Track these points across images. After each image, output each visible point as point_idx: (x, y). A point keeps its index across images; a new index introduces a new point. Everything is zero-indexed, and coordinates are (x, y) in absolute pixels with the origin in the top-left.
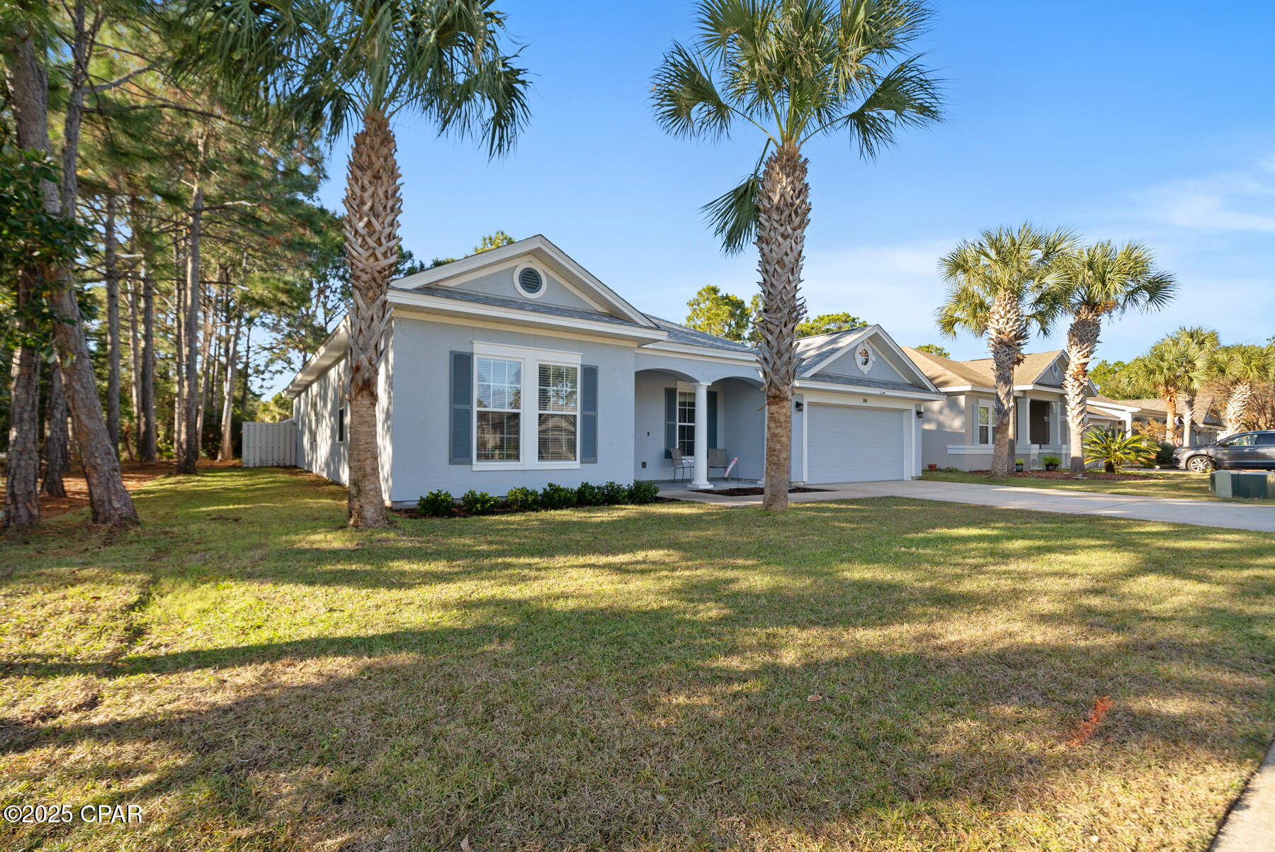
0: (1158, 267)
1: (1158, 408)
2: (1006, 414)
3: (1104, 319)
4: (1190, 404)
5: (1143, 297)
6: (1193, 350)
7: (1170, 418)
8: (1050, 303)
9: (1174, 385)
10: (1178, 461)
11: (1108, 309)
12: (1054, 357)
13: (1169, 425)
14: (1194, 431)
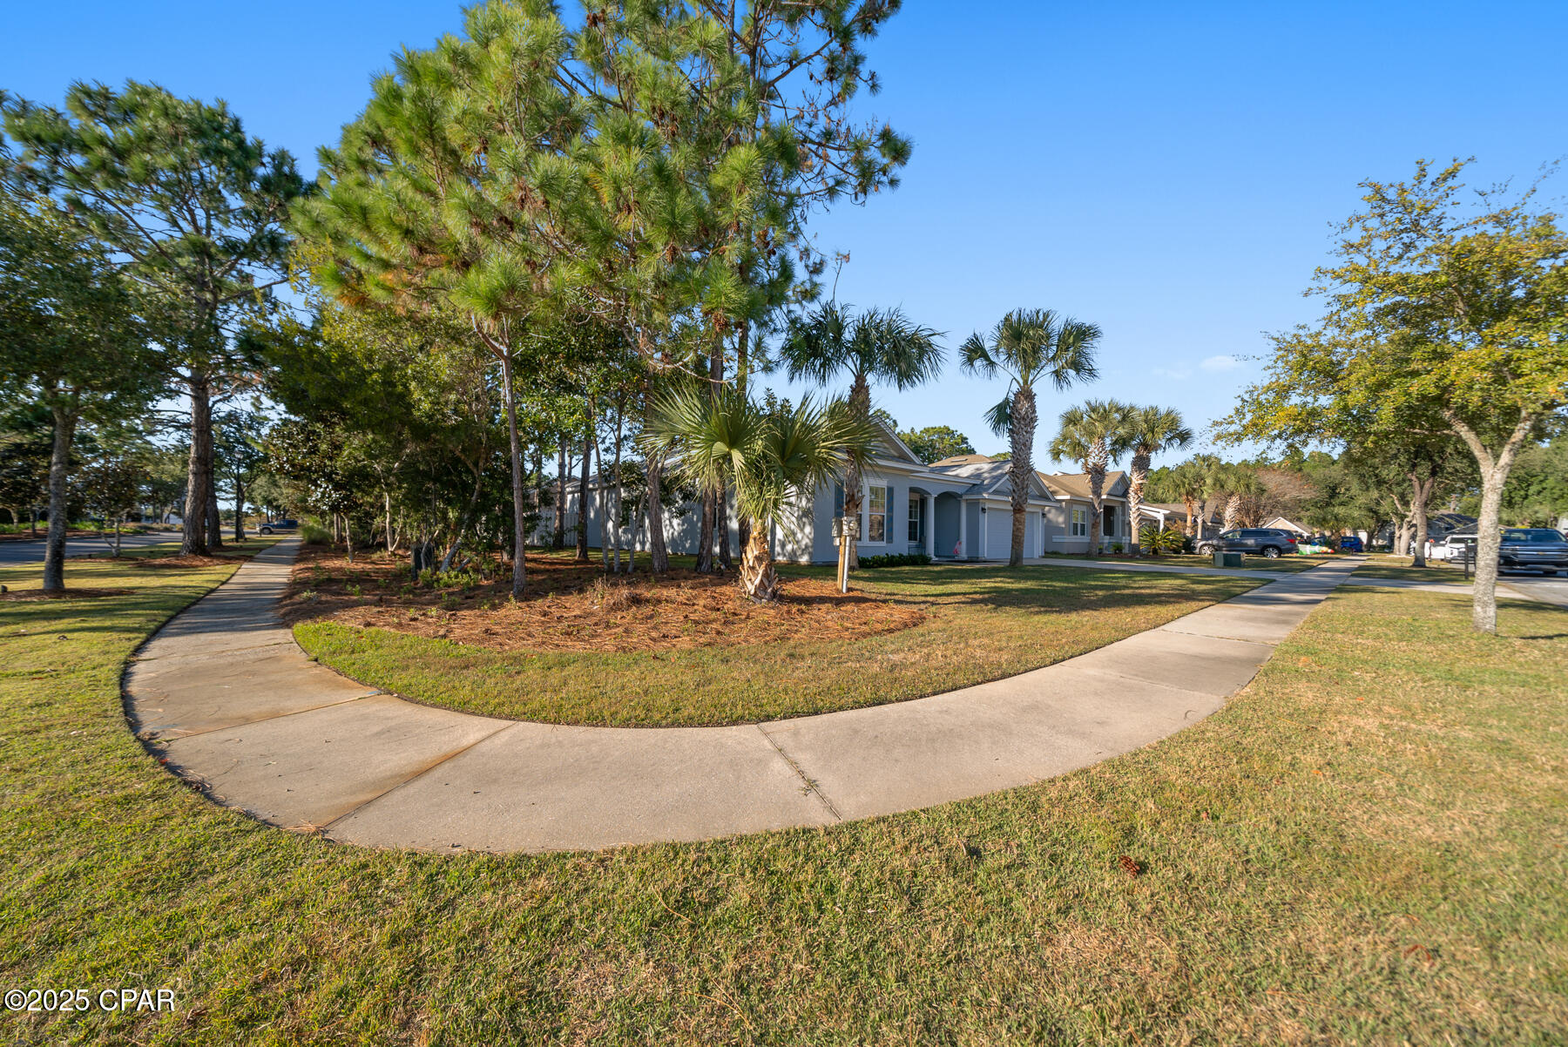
0: (1186, 425)
1: (1181, 511)
2: (1098, 516)
3: (1153, 455)
4: (1202, 508)
5: (1176, 442)
6: (1204, 471)
7: (1189, 519)
8: (1121, 444)
9: (1192, 495)
10: (1195, 548)
11: (1156, 448)
12: (1119, 476)
13: (1189, 524)
14: (1205, 528)
